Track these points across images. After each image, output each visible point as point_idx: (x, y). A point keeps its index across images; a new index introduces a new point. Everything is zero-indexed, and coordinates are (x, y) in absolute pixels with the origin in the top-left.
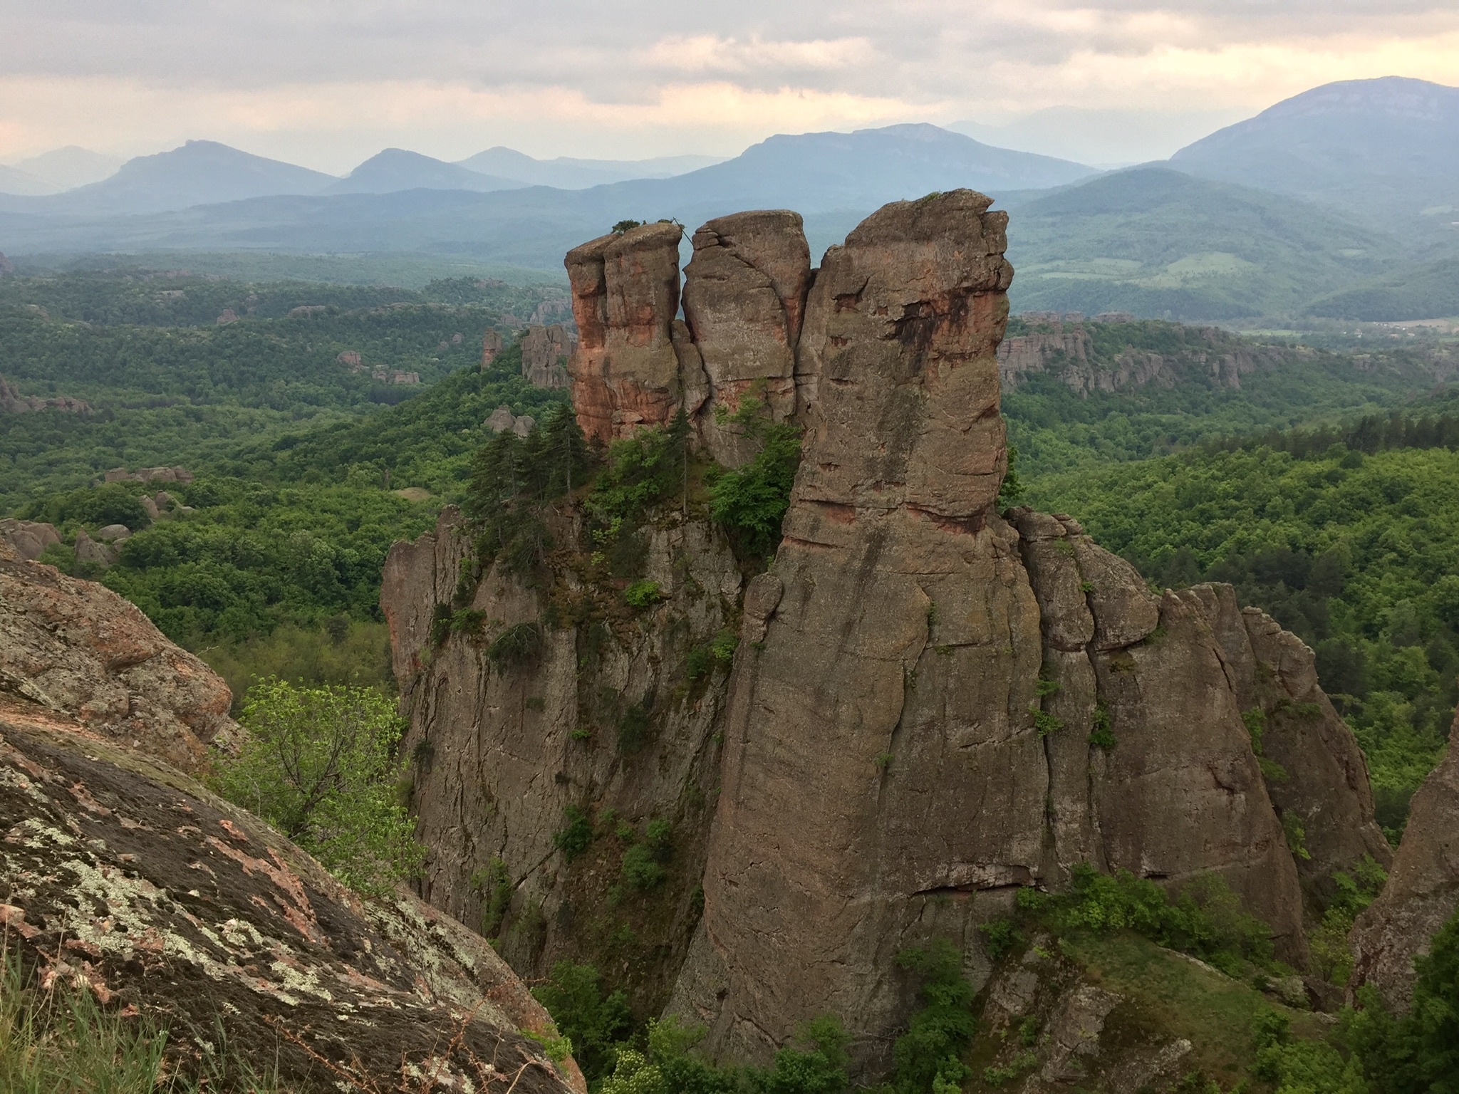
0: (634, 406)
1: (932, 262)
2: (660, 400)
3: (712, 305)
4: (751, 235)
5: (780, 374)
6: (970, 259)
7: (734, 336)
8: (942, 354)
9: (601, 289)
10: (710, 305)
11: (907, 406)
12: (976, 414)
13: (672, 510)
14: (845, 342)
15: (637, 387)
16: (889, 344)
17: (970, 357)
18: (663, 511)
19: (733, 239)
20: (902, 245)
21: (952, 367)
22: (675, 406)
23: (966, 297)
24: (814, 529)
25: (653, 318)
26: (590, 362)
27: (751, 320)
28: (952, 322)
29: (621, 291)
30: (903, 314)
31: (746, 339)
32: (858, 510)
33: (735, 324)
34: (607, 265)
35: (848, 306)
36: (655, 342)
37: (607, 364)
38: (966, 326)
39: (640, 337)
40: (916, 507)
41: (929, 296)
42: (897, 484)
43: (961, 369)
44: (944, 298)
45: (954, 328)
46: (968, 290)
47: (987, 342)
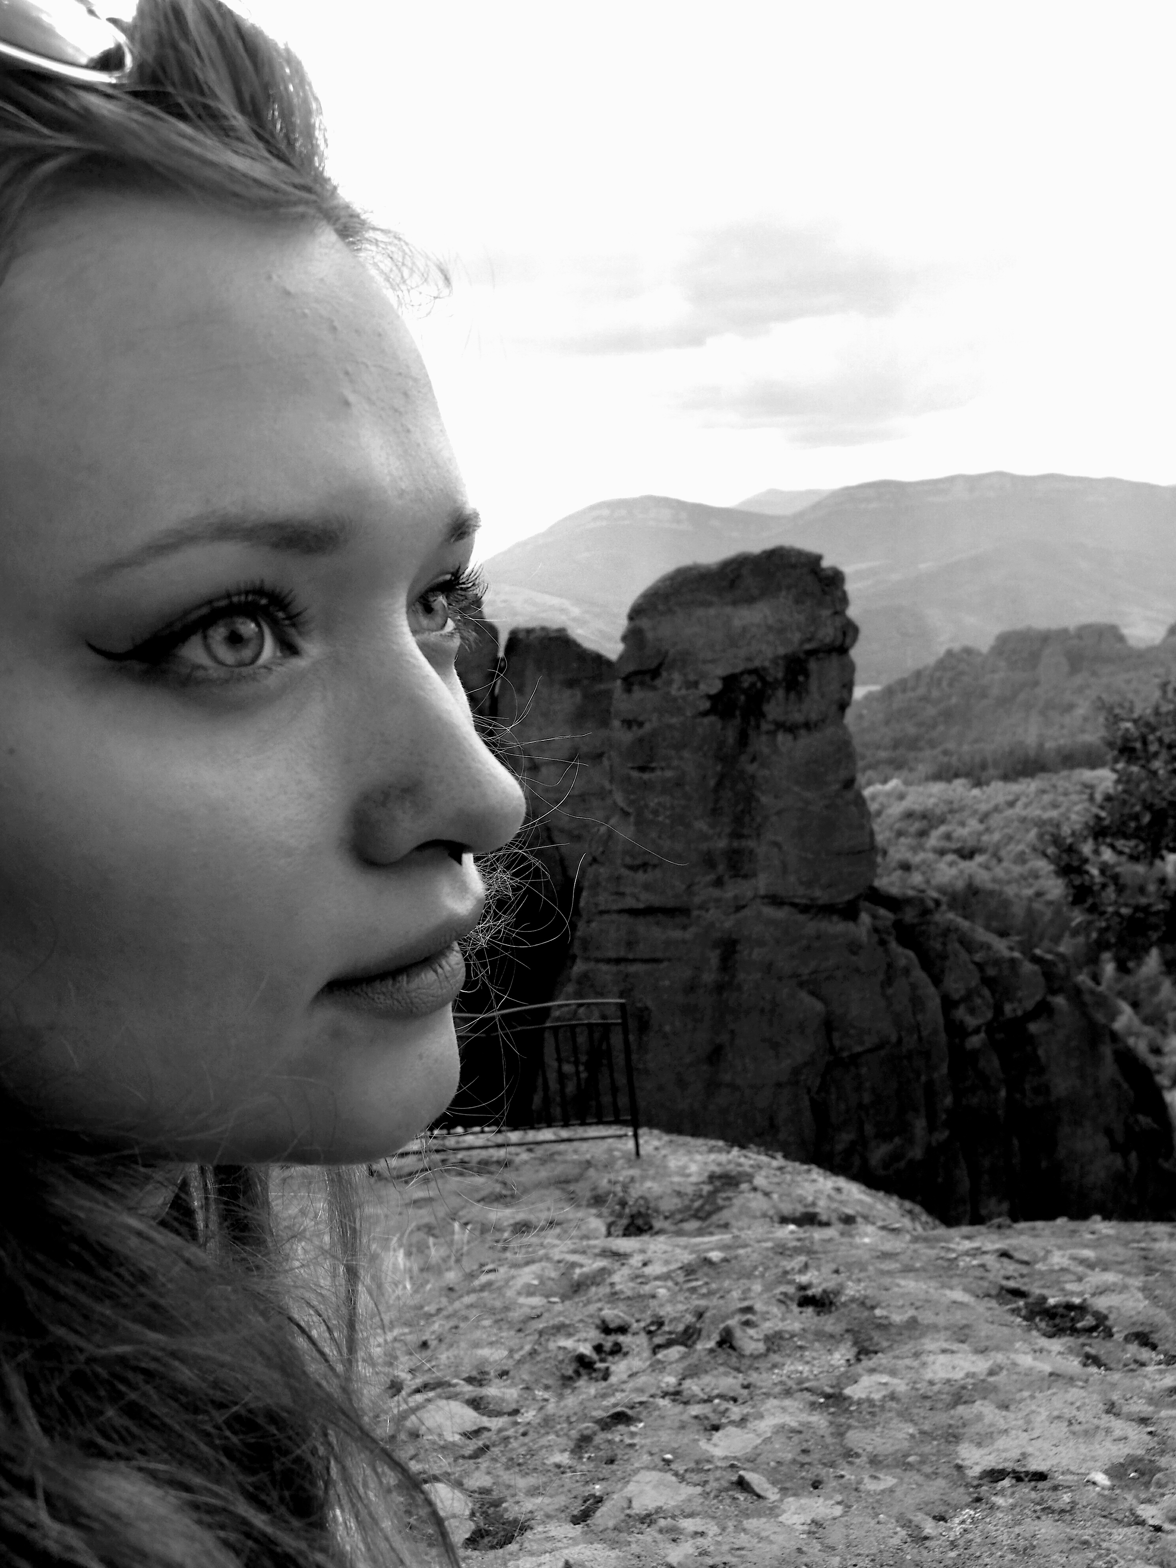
1: (759, 626)
6: (814, 619)
8: (781, 726)
14: (641, 725)
16: (706, 720)
17: (816, 725)
20: (712, 611)
21: (795, 739)
23: (807, 661)
24: (630, 945)
28: (788, 689)
30: (721, 686)
32: (695, 913)
35: (642, 684)
38: (808, 692)
40: (775, 900)
41: (757, 663)
42: (745, 877)
43: (806, 741)
44: (777, 664)
45: (792, 695)
46: (811, 653)
47: (834, 708)
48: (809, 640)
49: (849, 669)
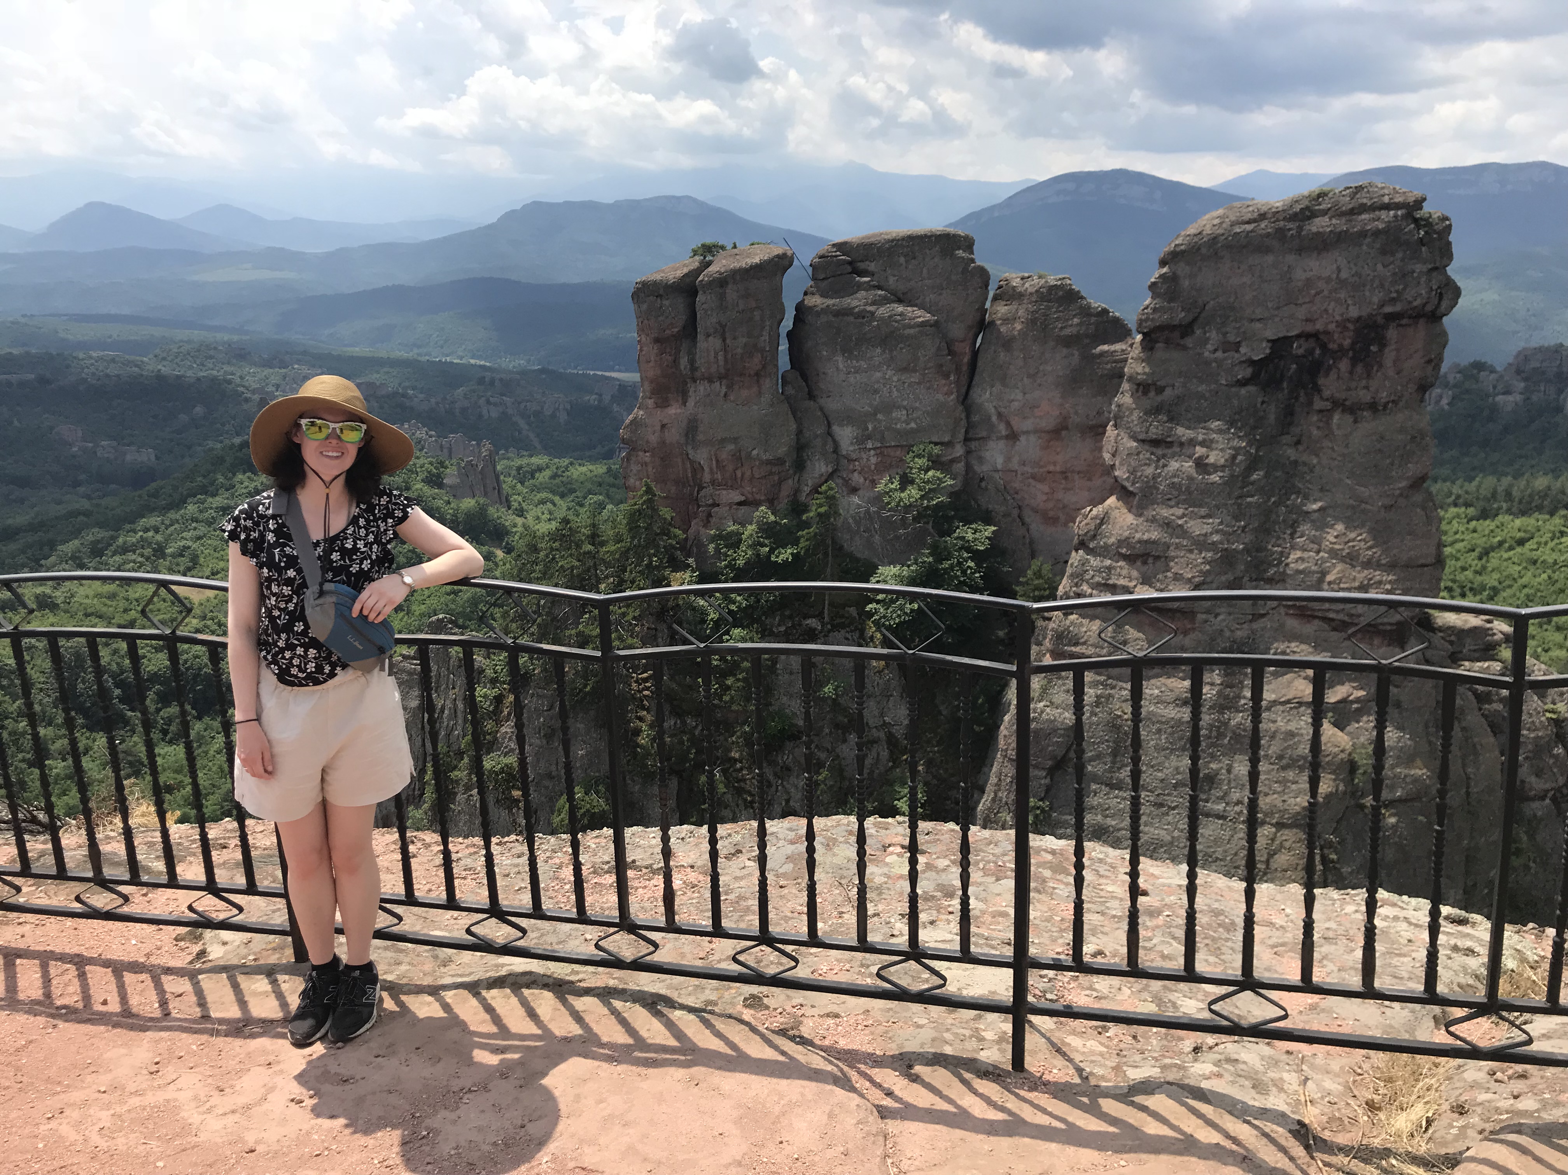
0: (733, 483)
1: (1328, 280)
2: (771, 473)
3: (847, 351)
4: (902, 260)
5: (946, 439)
6: (1404, 275)
7: (876, 391)
8: (1337, 404)
9: (690, 329)
10: (844, 351)
11: (1278, 474)
12: (1403, 484)
13: (806, 617)
14: (1160, 390)
15: (739, 458)
16: (1243, 391)
17: (1385, 407)
18: (791, 617)
19: (872, 266)
20: (1270, 259)
21: (1356, 421)
22: (790, 481)
23: (1385, 327)
25: (764, 367)
26: (663, 426)
27: (905, 370)
28: (1354, 361)
29: (722, 331)
30: (1268, 351)
31: (895, 394)
32: (1201, 616)
33: (878, 375)
34: (700, 298)
35: (1167, 342)
36: (766, 398)
37: (691, 428)
38: (1381, 366)
39: (745, 393)
40: (1304, 612)
41: (1319, 326)
42: (1270, 581)
43: (1369, 425)
44: (1345, 328)
45: (1359, 369)
46: (1391, 317)
47: (1412, 388)
48: (1393, 301)
49: (1441, 339)
